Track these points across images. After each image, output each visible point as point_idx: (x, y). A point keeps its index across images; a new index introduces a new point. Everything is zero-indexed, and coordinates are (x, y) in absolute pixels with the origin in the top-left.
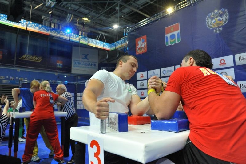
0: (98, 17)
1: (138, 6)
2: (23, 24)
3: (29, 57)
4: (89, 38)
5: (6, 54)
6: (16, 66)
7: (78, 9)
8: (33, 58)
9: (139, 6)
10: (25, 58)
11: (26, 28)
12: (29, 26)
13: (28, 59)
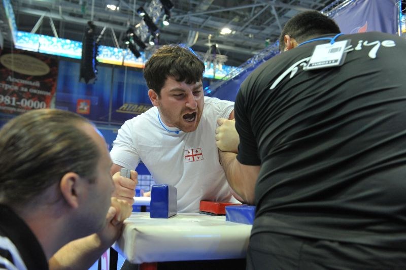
0: (242, 31)
1: (313, 4)
2: (118, 55)
3: (133, 107)
4: (233, 67)
5: (97, 104)
6: (112, 125)
7: (203, 23)
8: (139, 108)
9: (316, 3)
10: (125, 110)
11: (123, 63)
12: (127, 59)
13: (132, 111)
